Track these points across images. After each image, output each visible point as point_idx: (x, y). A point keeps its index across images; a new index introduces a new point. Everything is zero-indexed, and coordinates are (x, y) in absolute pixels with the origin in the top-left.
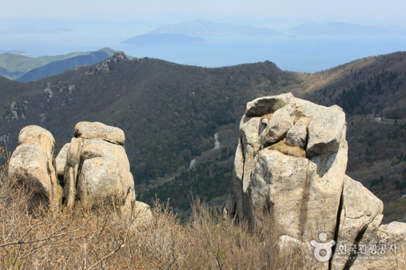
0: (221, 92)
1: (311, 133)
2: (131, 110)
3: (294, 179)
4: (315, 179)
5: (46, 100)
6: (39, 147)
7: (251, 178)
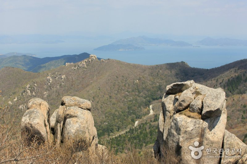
0: (154, 80)
1: (204, 105)
2: (99, 91)
3: (194, 132)
4: (206, 132)
5: (48, 84)
6: (40, 111)
7: (168, 132)
